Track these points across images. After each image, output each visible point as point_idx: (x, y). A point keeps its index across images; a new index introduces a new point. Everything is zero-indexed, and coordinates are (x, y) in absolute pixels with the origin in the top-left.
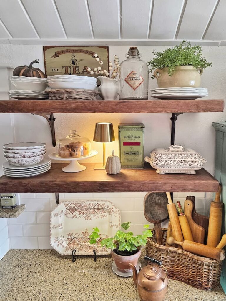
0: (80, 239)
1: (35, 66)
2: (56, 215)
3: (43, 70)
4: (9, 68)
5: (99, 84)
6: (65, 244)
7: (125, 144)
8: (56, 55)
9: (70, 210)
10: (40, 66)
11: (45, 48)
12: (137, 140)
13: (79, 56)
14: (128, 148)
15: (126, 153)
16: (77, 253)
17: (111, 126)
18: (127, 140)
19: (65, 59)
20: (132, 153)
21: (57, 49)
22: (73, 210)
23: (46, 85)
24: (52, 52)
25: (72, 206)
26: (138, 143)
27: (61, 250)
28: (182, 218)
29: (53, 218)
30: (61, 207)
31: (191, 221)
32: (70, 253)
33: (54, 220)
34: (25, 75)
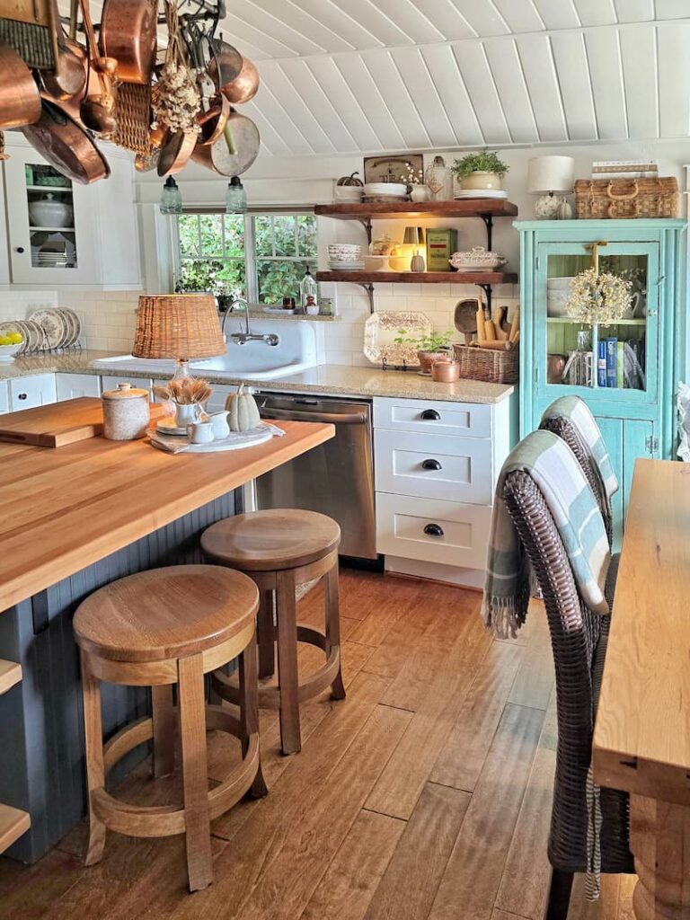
0: (392, 352)
1: (355, 176)
2: (370, 324)
3: (363, 181)
4: (334, 180)
5: (409, 190)
6: (378, 354)
7: (432, 246)
8: (375, 166)
9: (384, 320)
10: (361, 177)
11: (366, 159)
12: (442, 243)
13: (394, 165)
14: (434, 251)
15: (433, 256)
16: (388, 363)
17: (420, 229)
18: (433, 243)
19: (383, 169)
20: (438, 256)
21: (378, 160)
22: (386, 321)
23: (363, 194)
24: (371, 163)
25: (385, 316)
26: (444, 246)
27: (373, 359)
28: (488, 324)
29: (367, 328)
30: (375, 317)
31: (498, 328)
32: (381, 362)
33: (367, 329)
34: (347, 185)
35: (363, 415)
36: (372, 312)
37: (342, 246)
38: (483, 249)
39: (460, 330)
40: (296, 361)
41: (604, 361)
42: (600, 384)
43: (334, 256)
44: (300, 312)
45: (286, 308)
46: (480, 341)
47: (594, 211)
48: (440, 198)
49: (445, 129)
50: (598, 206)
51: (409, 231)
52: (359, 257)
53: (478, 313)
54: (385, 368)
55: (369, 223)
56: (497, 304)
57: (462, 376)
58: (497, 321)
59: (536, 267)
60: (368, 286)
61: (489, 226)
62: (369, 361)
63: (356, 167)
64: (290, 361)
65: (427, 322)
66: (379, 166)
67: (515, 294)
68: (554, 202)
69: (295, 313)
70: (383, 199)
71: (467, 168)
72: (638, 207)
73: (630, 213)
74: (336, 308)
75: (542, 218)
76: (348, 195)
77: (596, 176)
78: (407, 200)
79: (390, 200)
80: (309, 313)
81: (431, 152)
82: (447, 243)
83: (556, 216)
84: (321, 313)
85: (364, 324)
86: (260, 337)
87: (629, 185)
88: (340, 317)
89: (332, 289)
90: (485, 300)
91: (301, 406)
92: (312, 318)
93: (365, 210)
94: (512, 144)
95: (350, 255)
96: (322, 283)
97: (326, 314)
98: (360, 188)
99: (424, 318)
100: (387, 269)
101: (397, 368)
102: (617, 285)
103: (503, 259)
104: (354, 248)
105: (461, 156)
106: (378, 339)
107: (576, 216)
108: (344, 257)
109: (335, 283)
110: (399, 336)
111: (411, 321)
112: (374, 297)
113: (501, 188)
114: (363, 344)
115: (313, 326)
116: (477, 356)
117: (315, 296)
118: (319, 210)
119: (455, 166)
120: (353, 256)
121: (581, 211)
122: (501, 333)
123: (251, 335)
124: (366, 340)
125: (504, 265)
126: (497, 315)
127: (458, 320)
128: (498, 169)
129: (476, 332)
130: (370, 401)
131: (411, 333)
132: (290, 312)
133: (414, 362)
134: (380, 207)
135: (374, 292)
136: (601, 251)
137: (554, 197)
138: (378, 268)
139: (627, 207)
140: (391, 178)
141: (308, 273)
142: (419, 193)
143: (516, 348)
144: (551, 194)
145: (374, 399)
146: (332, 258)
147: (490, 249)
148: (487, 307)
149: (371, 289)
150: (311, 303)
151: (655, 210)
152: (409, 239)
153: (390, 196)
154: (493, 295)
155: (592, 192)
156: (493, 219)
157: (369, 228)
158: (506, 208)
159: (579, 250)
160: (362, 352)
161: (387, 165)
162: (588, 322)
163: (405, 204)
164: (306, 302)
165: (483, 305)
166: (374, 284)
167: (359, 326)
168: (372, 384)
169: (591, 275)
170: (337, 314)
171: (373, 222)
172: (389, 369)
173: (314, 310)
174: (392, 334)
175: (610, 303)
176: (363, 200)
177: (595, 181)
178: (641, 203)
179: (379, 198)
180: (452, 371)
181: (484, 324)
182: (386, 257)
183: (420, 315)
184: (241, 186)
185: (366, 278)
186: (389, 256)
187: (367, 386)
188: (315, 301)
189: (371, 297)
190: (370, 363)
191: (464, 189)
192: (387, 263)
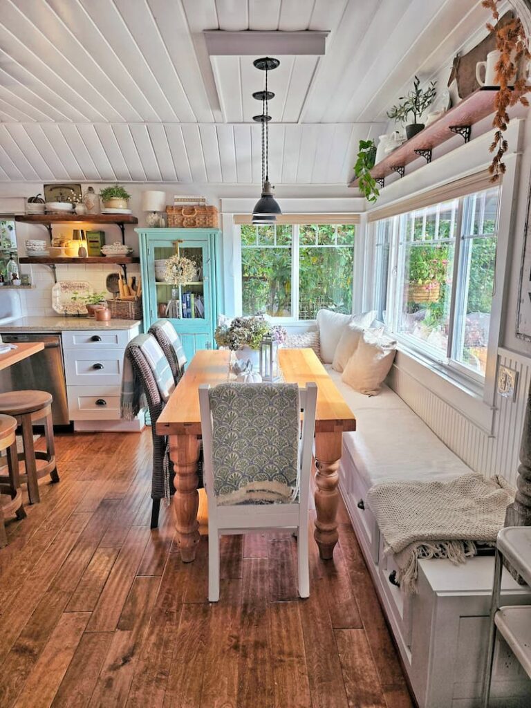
0: (70, 306)
1: (39, 197)
2: (55, 290)
3: (44, 199)
4: (25, 198)
5: (74, 207)
6: (61, 308)
7: (91, 241)
8: (51, 190)
9: (64, 287)
10: (42, 197)
11: (45, 186)
12: (96, 240)
13: (64, 190)
14: (92, 244)
15: (91, 247)
16: (69, 313)
17: (82, 231)
18: (91, 240)
19: (56, 192)
20: (94, 247)
21: (53, 186)
22: (65, 287)
23: (45, 208)
24: (49, 188)
25: (64, 284)
26: (97, 242)
27: (58, 311)
28: (125, 286)
29: (53, 292)
30: (58, 285)
31: (131, 289)
32: (64, 313)
34: (34, 202)
35: (56, 342)
36: (56, 282)
37: (34, 242)
38: (120, 243)
39: (110, 291)
40: (8, 315)
41: (185, 305)
42: (183, 317)
43: (30, 247)
44: (8, 284)
46: (121, 297)
47: (176, 223)
48: (93, 212)
49: (92, 169)
50: (178, 221)
51: (76, 232)
52: (46, 248)
53: (119, 281)
54: (66, 316)
55: (50, 226)
56: (130, 276)
57: (112, 317)
58: (130, 285)
59: (148, 254)
60: (52, 266)
61: (123, 230)
62: (56, 312)
63: (38, 190)
64: (3, 316)
65: (90, 287)
66: (54, 191)
67: (138, 269)
68: (156, 217)
69: (5, 284)
70: (58, 213)
71: (108, 195)
72: (197, 222)
73: (193, 225)
74: (32, 280)
75: (150, 227)
76: (35, 209)
77: (176, 203)
78: (73, 213)
79: (63, 213)
80: (14, 284)
81: (85, 183)
82: (99, 239)
83: (157, 226)
84: (23, 284)
85: (51, 290)
87: (192, 210)
88: (35, 286)
89: (29, 269)
90: (123, 274)
92: (17, 287)
93: (47, 219)
94: (132, 181)
95: (40, 247)
96: (22, 265)
97: (26, 284)
98: (43, 204)
99: (88, 285)
100: (64, 255)
101: (74, 316)
102: (188, 264)
103: (131, 249)
104: (42, 243)
105: (104, 187)
106: (60, 299)
107: (167, 226)
108: (36, 248)
109: (30, 265)
110: (74, 296)
111: (81, 287)
112: (57, 273)
113: (128, 208)
114: (51, 302)
115: (18, 293)
116: (120, 305)
117: (17, 273)
118: (18, 218)
119: (100, 193)
120: (42, 247)
121: (169, 223)
122: (133, 292)
124: (53, 299)
125: (131, 253)
126: (130, 281)
127: (108, 286)
128: (125, 196)
129: (119, 292)
130: (61, 334)
131: (82, 294)
133: (85, 311)
134: (57, 218)
135: (56, 270)
136: (180, 245)
137: (156, 214)
138: (59, 255)
139: (192, 221)
140: (62, 199)
141: (11, 259)
142: (80, 209)
143: (140, 299)
144: (155, 212)
145: (63, 332)
146: (28, 249)
147: (124, 244)
148: (125, 277)
149: (54, 268)
150: (15, 278)
151: (205, 223)
152: (76, 237)
153: (62, 211)
154: (127, 270)
155: (174, 213)
156: (125, 225)
157: (50, 229)
158: (131, 220)
159: (169, 245)
160: (51, 307)
161: (59, 190)
162: (176, 283)
163: (72, 216)
164: (12, 277)
165: (122, 276)
166: (56, 265)
167: (48, 291)
168: (60, 324)
169: (176, 258)
170: (33, 284)
171: (52, 226)
172: (69, 316)
173: (17, 282)
174: (69, 295)
175: (185, 273)
176: (46, 213)
177: (176, 206)
178: (199, 219)
179: (56, 211)
180: (107, 315)
181: (123, 287)
182: (63, 248)
183: (85, 283)
185: (52, 261)
186: (64, 248)
187: (57, 326)
188: (18, 277)
189: (54, 272)
190: (57, 314)
191: (106, 207)
192: (63, 252)
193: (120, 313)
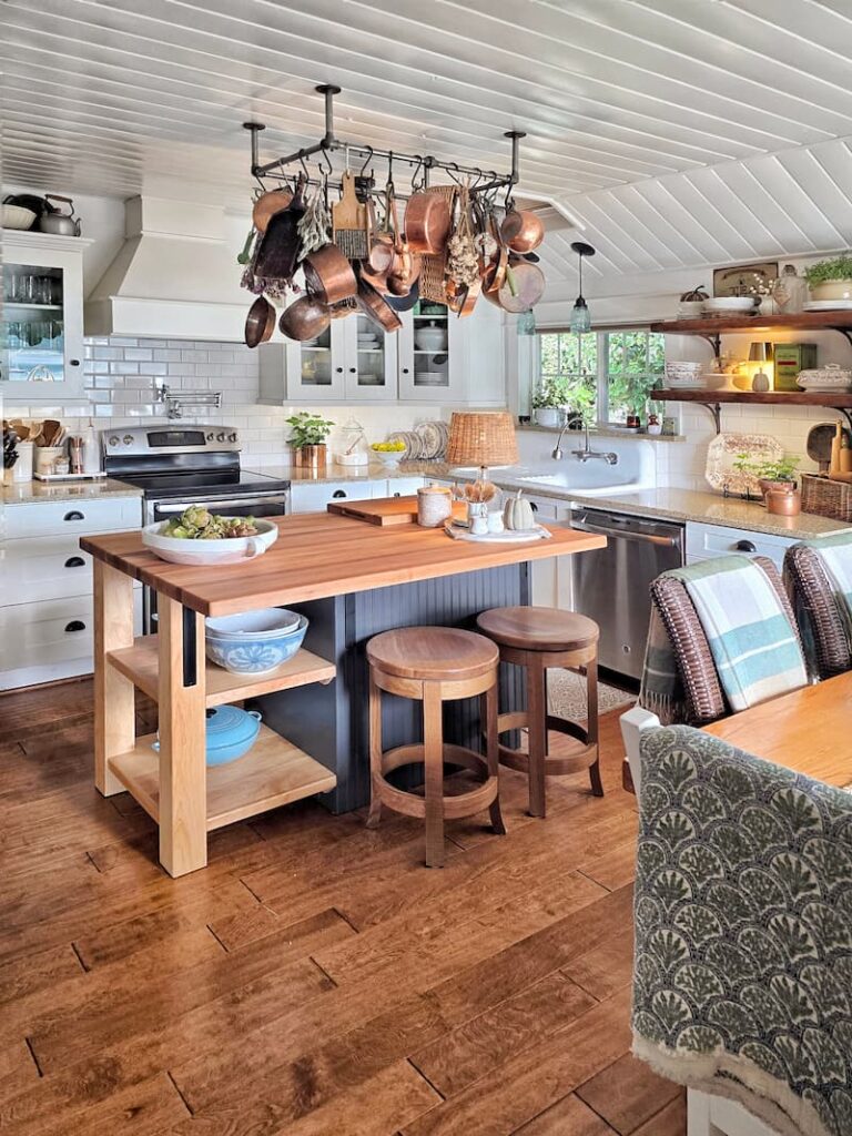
0: (736, 477)
1: (700, 290)
2: (714, 447)
3: (711, 294)
4: (678, 295)
5: (758, 302)
6: (720, 479)
7: (780, 363)
8: (725, 277)
9: (729, 443)
10: (709, 290)
11: (716, 271)
12: (792, 360)
13: (746, 276)
14: (783, 368)
15: (781, 374)
16: (731, 490)
18: (782, 360)
19: (733, 280)
20: (786, 374)
21: (725, 272)
22: (732, 444)
23: (704, 309)
24: (722, 273)
25: (731, 439)
26: (794, 363)
27: (715, 485)
29: (710, 450)
30: (721, 438)
32: (722, 488)
33: (711, 452)
34: (688, 300)
36: (718, 432)
37: (681, 364)
39: (813, 457)
40: (634, 481)
44: (642, 432)
45: (630, 426)
46: (832, 472)
48: (791, 310)
49: (796, 232)
51: (755, 346)
52: (700, 373)
53: (834, 440)
54: (727, 495)
55: (718, 337)
57: (804, 508)
60: (714, 407)
61: (851, 340)
62: (710, 487)
63: (706, 280)
64: (627, 481)
65: (777, 446)
66: (729, 278)
69: (639, 433)
71: (818, 277)
74: (680, 428)
76: (690, 310)
78: (753, 313)
79: (730, 315)
80: (651, 432)
81: (783, 259)
82: (797, 360)
84: (663, 433)
85: (708, 445)
86: (597, 455)
88: (684, 439)
89: (677, 410)
91: (613, 524)
92: (653, 437)
93: (709, 327)
95: (687, 374)
97: (668, 434)
98: (703, 302)
99: (774, 442)
100: (731, 388)
101: (743, 497)
104: (692, 366)
105: (811, 263)
106: (721, 464)
108: (680, 374)
109: (680, 403)
110: (739, 461)
111: (760, 446)
112: (720, 418)
114: (704, 469)
115: (654, 446)
116: (825, 488)
118: (657, 327)
119: (805, 274)
120: (691, 374)
123: (590, 453)
124: (709, 464)
127: (811, 446)
129: (829, 460)
130: (683, 525)
131: (755, 459)
132: (633, 430)
133: (757, 492)
135: (721, 413)
138: (721, 386)
140: (740, 291)
142: (768, 305)
145: (688, 523)
146: (669, 377)
148: (848, 433)
149: (718, 409)
150: (653, 422)
152: (755, 356)
153: (729, 311)
157: (717, 344)
160: (704, 475)
161: (735, 278)
163: (752, 318)
166: (721, 405)
167: (703, 448)
170: (681, 434)
171: (721, 337)
172: (733, 497)
173: (655, 430)
174: (733, 457)
176: (704, 316)
179: (717, 314)
180: (790, 503)
181: (839, 453)
182: (729, 376)
183: (770, 439)
184: (586, 306)
185: (710, 398)
186: (732, 374)
189: (717, 417)
190: (712, 489)
191: (814, 299)
192: (731, 381)
193: (824, 503)
